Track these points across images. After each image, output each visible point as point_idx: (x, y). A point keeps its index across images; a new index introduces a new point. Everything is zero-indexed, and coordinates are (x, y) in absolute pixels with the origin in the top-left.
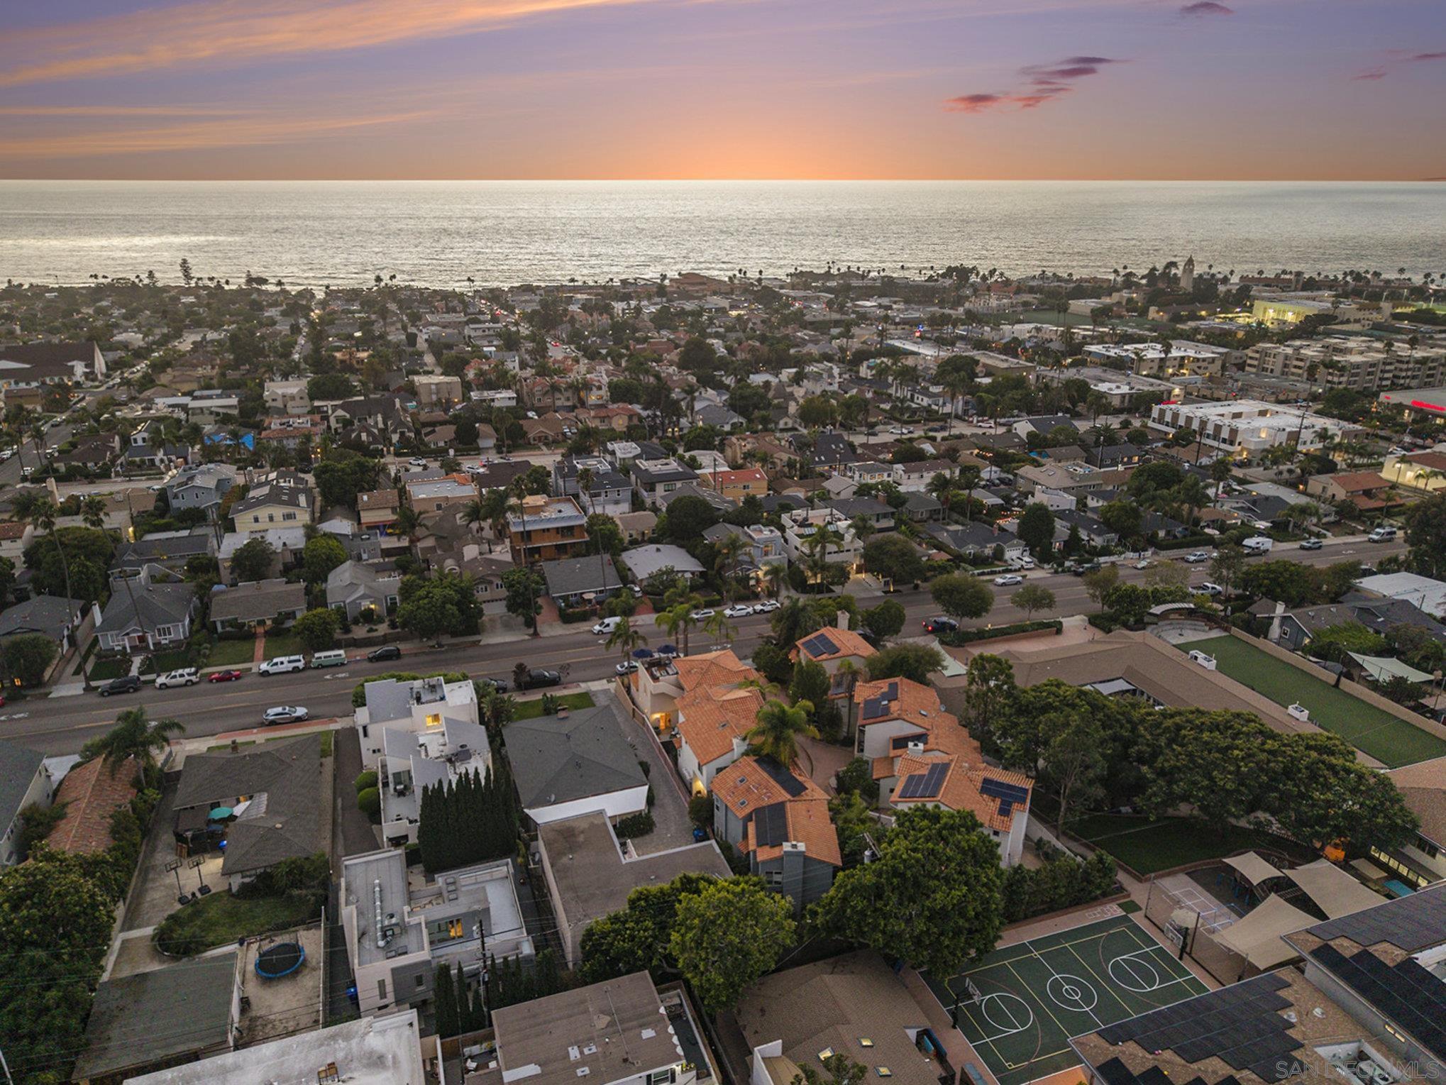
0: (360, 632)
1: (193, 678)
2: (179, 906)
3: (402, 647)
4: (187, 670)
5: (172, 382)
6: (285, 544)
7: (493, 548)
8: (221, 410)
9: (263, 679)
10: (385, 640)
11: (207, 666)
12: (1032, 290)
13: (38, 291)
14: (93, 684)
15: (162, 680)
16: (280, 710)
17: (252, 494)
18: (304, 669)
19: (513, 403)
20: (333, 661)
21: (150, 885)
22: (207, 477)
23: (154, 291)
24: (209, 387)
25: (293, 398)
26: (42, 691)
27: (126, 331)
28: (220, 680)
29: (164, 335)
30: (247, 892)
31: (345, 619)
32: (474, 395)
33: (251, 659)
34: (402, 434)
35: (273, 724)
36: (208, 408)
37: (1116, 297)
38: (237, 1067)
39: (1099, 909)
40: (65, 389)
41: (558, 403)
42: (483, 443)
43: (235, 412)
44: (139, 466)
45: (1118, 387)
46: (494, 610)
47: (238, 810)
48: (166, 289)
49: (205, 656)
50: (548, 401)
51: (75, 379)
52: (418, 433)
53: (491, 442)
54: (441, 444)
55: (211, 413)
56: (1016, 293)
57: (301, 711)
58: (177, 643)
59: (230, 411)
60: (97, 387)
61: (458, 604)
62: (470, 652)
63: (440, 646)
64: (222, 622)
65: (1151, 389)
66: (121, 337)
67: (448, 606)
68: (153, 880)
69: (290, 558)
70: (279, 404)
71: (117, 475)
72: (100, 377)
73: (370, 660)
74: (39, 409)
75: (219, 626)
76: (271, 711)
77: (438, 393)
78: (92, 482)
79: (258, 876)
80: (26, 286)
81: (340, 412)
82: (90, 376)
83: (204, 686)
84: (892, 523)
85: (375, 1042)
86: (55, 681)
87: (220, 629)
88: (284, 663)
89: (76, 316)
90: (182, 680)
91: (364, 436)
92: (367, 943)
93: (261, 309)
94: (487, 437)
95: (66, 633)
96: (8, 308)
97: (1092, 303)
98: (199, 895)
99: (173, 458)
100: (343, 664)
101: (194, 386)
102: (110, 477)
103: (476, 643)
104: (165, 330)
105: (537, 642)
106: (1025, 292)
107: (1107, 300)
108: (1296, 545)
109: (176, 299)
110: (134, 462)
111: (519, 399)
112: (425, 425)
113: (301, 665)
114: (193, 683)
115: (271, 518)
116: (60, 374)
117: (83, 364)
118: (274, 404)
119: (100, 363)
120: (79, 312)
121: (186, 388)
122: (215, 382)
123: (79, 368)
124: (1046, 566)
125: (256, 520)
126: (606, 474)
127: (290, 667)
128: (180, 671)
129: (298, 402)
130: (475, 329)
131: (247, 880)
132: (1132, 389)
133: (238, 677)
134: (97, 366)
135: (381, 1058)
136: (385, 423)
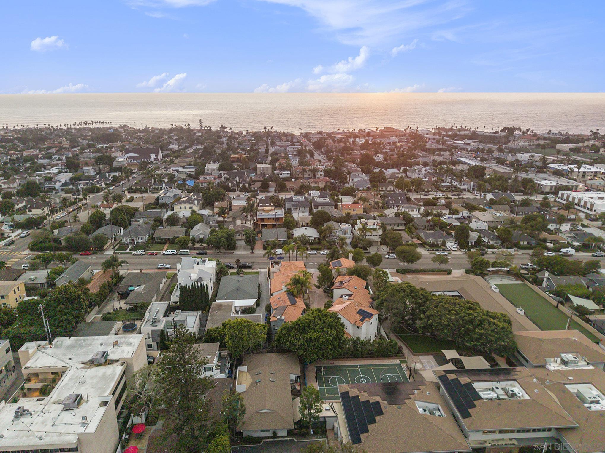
0: (197, 245)
1: (143, 253)
2: (112, 311)
3: (208, 251)
4: (142, 250)
5: (178, 162)
6: (184, 216)
7: (246, 222)
8: (189, 173)
9: (163, 256)
10: (204, 248)
11: (149, 250)
12: (545, 139)
13: (154, 130)
14: (116, 252)
15: (134, 253)
16: (162, 264)
17: (182, 199)
18: (176, 254)
19: (289, 175)
20: (185, 253)
21: (108, 305)
22: (171, 193)
23: (189, 130)
24: (190, 165)
25: (214, 170)
26: (102, 252)
27: (173, 144)
28: (150, 255)
29: (186, 146)
30: (130, 310)
31: (194, 241)
32: (276, 172)
33: (162, 250)
34: (244, 184)
35: (159, 268)
36: (185, 172)
37: (586, 143)
38: (97, 339)
39: (391, 360)
40: (146, 163)
41: (305, 176)
42: (270, 189)
43: (193, 173)
44: (157, 189)
45: (551, 183)
46: (241, 243)
47: (136, 289)
48: (192, 130)
49: (149, 247)
50: (301, 176)
51: (151, 160)
52: (250, 184)
53: (273, 189)
54: (256, 188)
55: (186, 173)
56: (537, 140)
57: (168, 266)
58: (143, 243)
59: (192, 173)
60: (157, 163)
61: (227, 238)
62: (230, 255)
63: (220, 252)
64: (157, 238)
65: (568, 184)
66: (171, 147)
67: (222, 239)
68: (109, 304)
69: (185, 220)
70: (210, 172)
71: (150, 191)
72: (159, 159)
73: (197, 254)
74: (136, 170)
75: (156, 238)
76: (160, 265)
77: (263, 170)
78: (142, 193)
79: (134, 306)
80: (150, 128)
81: (226, 175)
82: (156, 159)
83: (146, 256)
84: (404, 228)
85: (131, 340)
86: (107, 250)
87: (156, 240)
88: (170, 252)
89: (161, 139)
90: (140, 253)
91: (230, 184)
92: (148, 323)
93: (221, 138)
94: (273, 187)
95: (114, 236)
96: (143, 136)
97: (572, 146)
98: (118, 309)
99: (168, 187)
100: (188, 254)
101: (185, 164)
102: (147, 192)
103: (232, 253)
104: (187, 145)
105: (253, 255)
106: (541, 139)
107: (581, 145)
108: (590, 254)
109: (195, 133)
110: (156, 188)
111: (291, 174)
112: (253, 181)
113: (175, 253)
114: (143, 255)
115: (185, 208)
116: (147, 158)
117: (154, 155)
118: (208, 172)
119: (160, 155)
120: (162, 137)
121: (183, 164)
122: (192, 163)
123: (153, 156)
124: (462, 250)
125: (181, 208)
126: (302, 202)
127: (171, 253)
128: (140, 251)
129: (216, 171)
130: (291, 148)
131: (131, 307)
132: (557, 184)
133: (156, 255)
134: (159, 156)
135: (131, 344)
136: (239, 180)
